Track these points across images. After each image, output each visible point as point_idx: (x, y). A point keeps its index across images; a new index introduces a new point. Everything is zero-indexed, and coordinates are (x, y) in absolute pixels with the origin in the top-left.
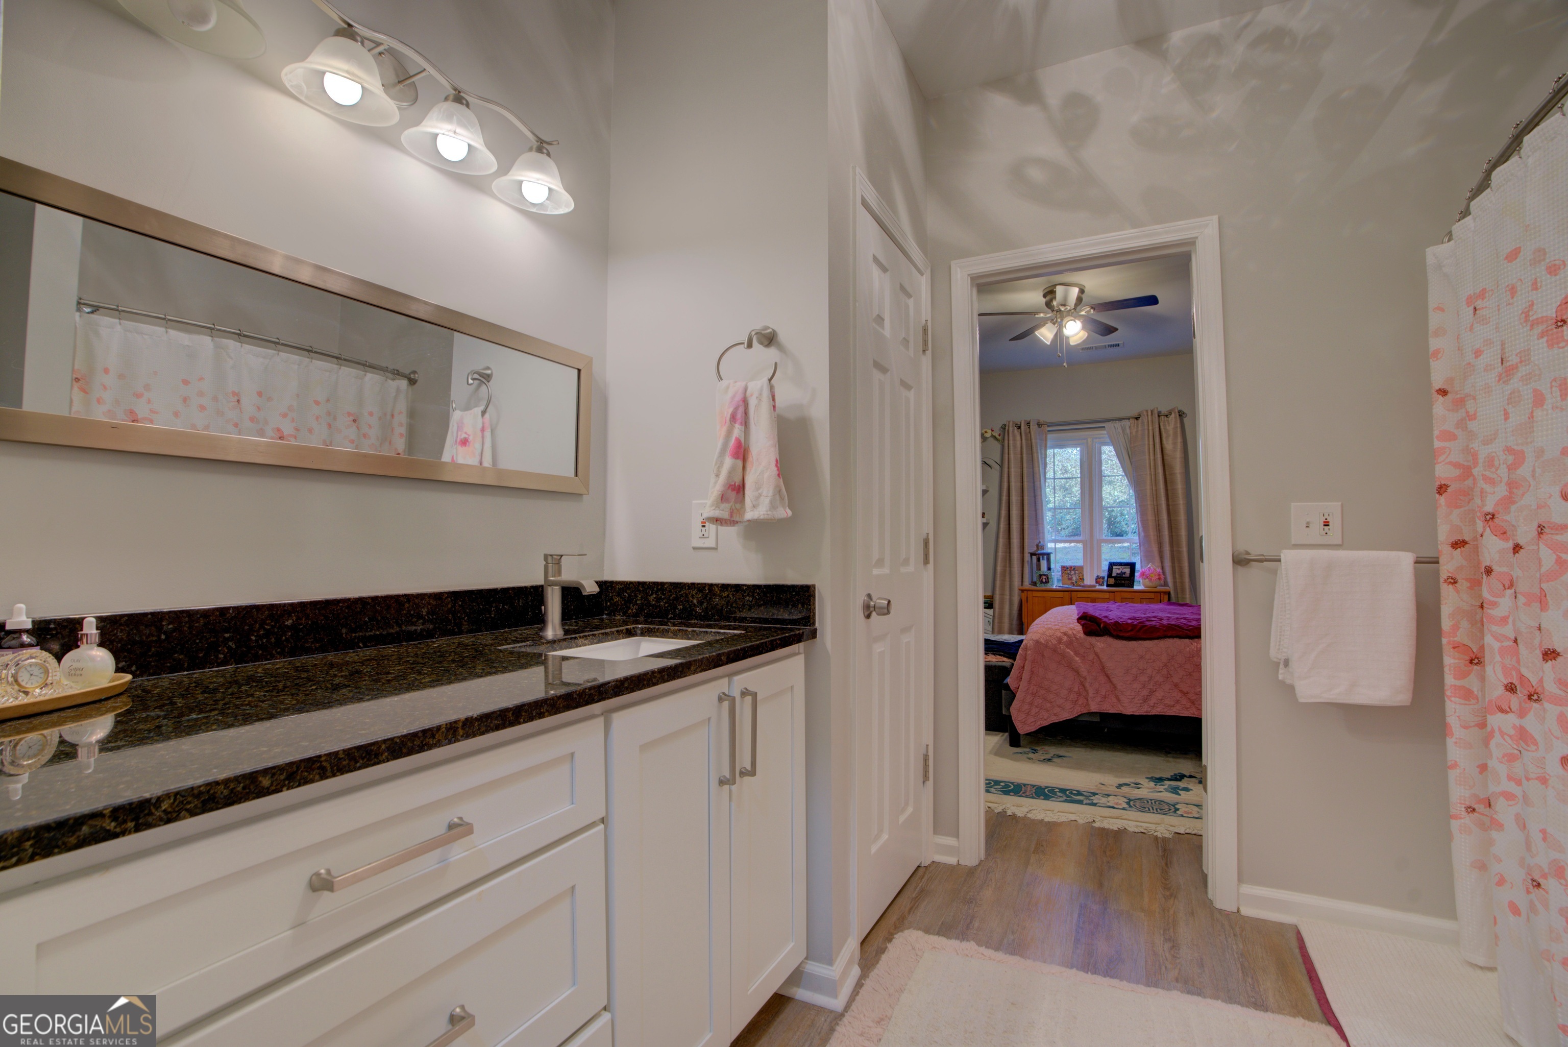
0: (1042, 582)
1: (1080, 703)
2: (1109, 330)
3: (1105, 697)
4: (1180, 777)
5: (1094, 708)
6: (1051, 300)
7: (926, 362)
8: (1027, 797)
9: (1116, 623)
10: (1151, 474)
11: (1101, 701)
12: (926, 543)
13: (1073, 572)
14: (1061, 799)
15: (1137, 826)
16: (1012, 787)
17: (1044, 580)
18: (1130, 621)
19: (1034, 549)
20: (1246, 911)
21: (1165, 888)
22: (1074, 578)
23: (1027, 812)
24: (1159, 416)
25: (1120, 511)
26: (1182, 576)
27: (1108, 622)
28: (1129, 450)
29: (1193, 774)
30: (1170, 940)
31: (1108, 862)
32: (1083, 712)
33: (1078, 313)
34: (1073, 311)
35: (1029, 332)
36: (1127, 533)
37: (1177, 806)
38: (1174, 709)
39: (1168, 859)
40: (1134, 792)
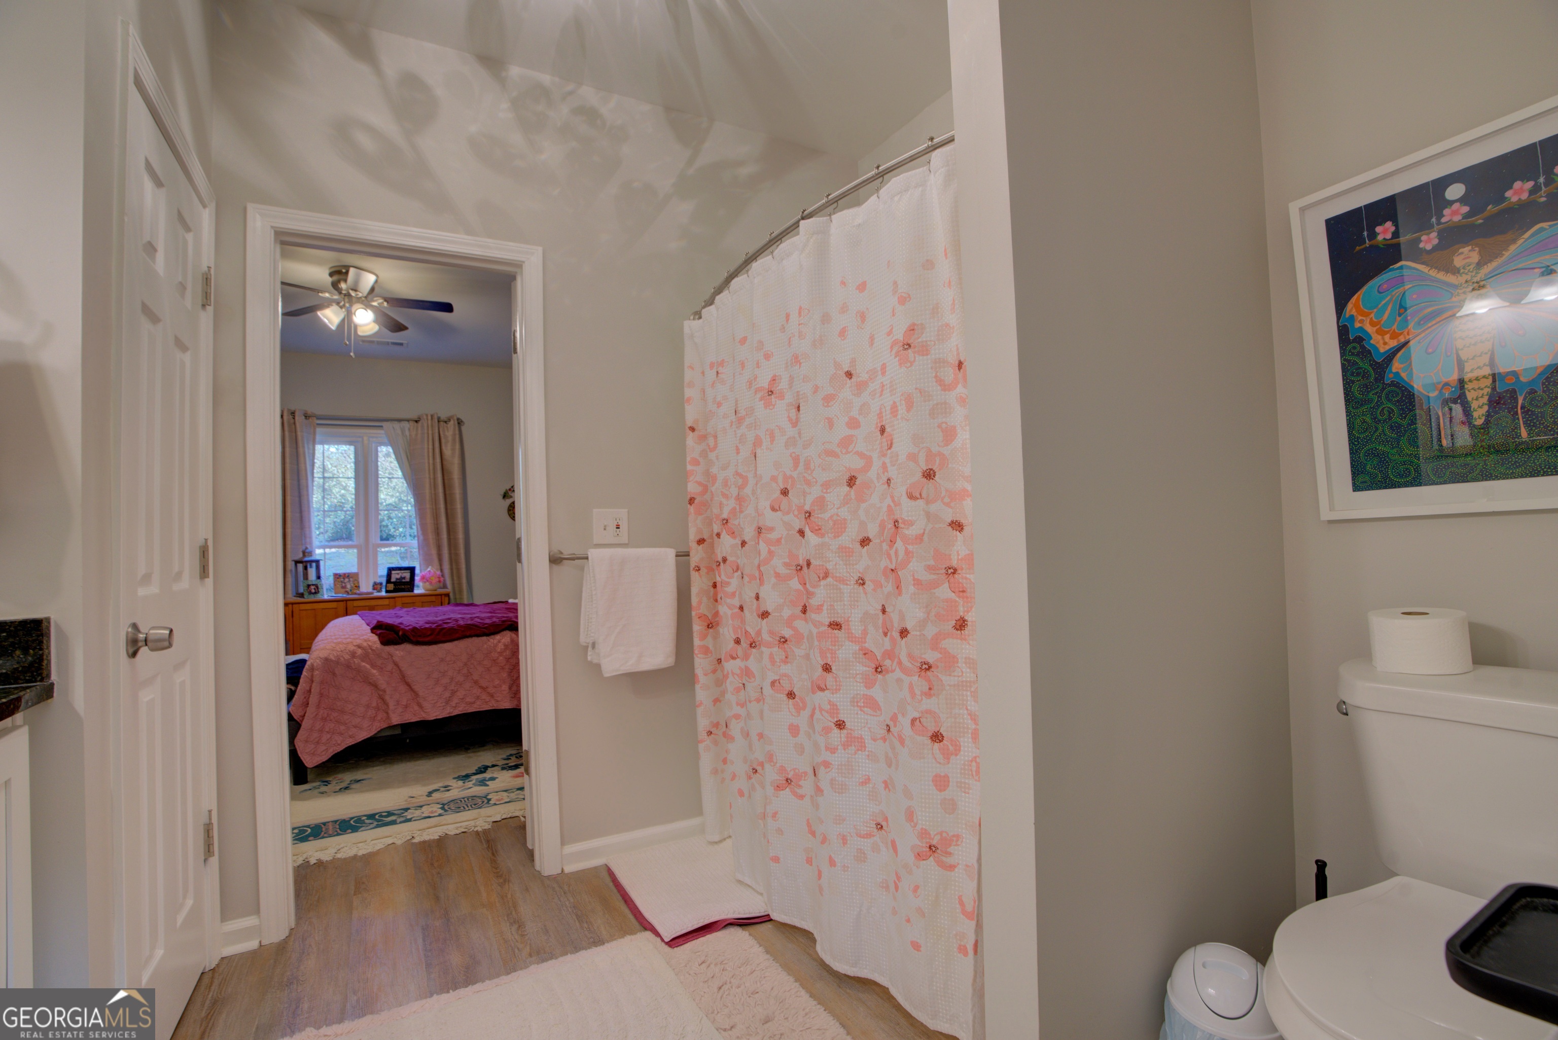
0: (310, 593)
1: (379, 718)
2: (399, 327)
3: (406, 707)
4: (484, 769)
5: (396, 720)
6: (339, 281)
7: (206, 319)
8: (330, 836)
9: (415, 629)
10: (430, 478)
11: (402, 712)
12: (204, 551)
13: (347, 580)
14: (372, 826)
15: (457, 828)
16: (309, 830)
17: (313, 591)
18: (427, 626)
19: (299, 556)
20: (568, 869)
21: (497, 877)
22: (349, 586)
23: (336, 853)
24: (439, 421)
25: (387, 514)
26: (459, 577)
27: (407, 628)
28: (408, 454)
29: (494, 763)
30: (514, 922)
31: (439, 873)
32: (382, 728)
33: (369, 302)
34: (363, 299)
35: (312, 309)
36: (393, 537)
37: (488, 797)
38: (475, 706)
39: (494, 849)
40: (446, 796)
